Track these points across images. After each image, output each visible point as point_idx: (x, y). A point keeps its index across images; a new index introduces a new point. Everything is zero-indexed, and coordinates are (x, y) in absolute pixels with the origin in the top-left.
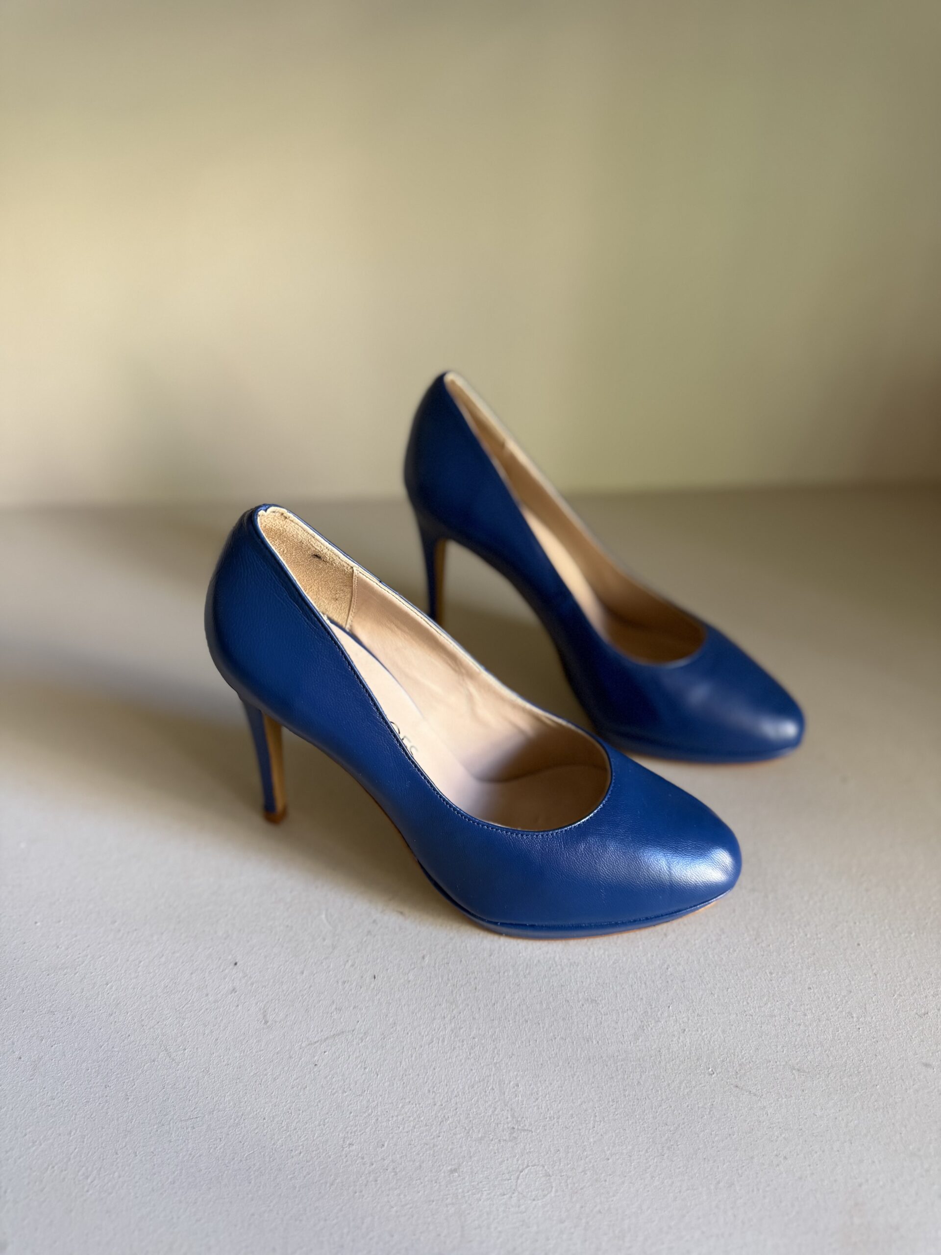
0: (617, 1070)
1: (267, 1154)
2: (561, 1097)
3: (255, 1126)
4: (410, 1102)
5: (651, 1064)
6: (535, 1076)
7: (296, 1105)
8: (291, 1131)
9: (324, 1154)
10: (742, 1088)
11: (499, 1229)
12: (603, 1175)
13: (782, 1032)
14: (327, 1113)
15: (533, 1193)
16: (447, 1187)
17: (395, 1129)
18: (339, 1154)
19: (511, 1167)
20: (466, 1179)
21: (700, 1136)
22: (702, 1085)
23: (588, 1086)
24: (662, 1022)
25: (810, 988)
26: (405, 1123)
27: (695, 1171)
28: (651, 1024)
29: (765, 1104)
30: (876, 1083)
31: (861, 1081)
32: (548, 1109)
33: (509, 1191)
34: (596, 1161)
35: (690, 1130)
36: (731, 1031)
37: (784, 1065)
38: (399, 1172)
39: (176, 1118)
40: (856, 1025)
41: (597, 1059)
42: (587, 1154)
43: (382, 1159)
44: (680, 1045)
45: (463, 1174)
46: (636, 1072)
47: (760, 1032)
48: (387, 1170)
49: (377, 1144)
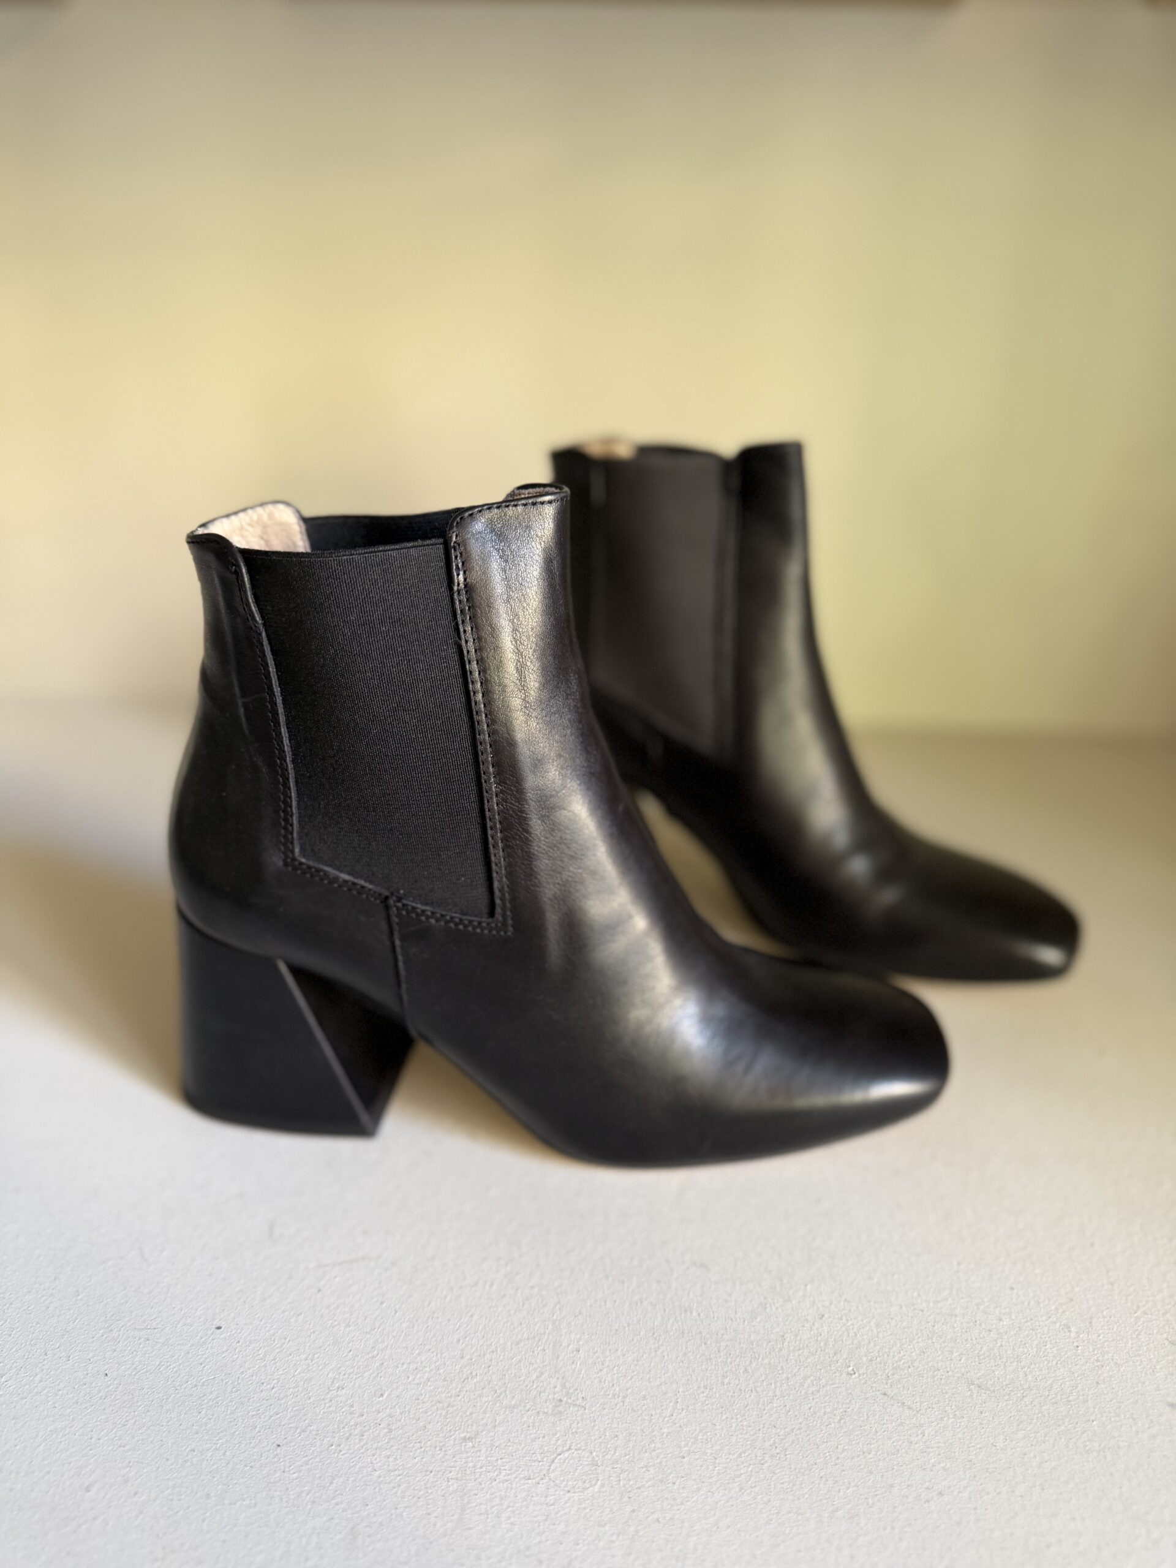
0: (719, 1351)
1: (230, 1382)
2: (633, 1372)
3: (225, 1349)
4: (430, 1350)
5: (768, 1350)
6: (604, 1343)
7: (283, 1332)
8: (268, 1361)
9: (302, 1395)
10: (893, 1397)
11: (512, 1519)
12: (672, 1475)
13: (963, 1336)
14: (320, 1347)
15: (570, 1483)
16: (454, 1457)
17: (403, 1378)
18: (322, 1397)
19: (546, 1446)
20: (483, 1452)
21: (820, 1447)
22: (836, 1386)
23: (674, 1365)
24: (794, 1303)
25: (1012, 1289)
26: (417, 1374)
27: (805, 1492)
28: (778, 1302)
29: (922, 1422)
30: (1093, 1418)
31: (1071, 1412)
32: (613, 1385)
33: (536, 1475)
34: (665, 1458)
35: (807, 1438)
36: (888, 1326)
37: (959, 1377)
38: (395, 1429)
39: (129, 1326)
40: (1073, 1342)
41: (694, 1334)
42: (655, 1447)
43: (376, 1411)
44: (812, 1333)
45: (479, 1445)
46: (744, 1357)
47: (930, 1332)
48: (380, 1425)
49: (375, 1393)
